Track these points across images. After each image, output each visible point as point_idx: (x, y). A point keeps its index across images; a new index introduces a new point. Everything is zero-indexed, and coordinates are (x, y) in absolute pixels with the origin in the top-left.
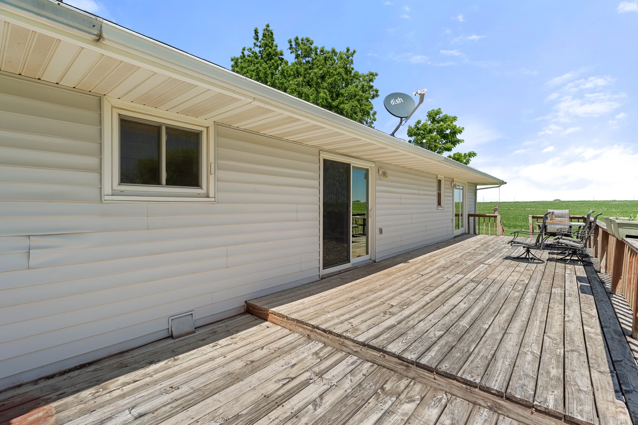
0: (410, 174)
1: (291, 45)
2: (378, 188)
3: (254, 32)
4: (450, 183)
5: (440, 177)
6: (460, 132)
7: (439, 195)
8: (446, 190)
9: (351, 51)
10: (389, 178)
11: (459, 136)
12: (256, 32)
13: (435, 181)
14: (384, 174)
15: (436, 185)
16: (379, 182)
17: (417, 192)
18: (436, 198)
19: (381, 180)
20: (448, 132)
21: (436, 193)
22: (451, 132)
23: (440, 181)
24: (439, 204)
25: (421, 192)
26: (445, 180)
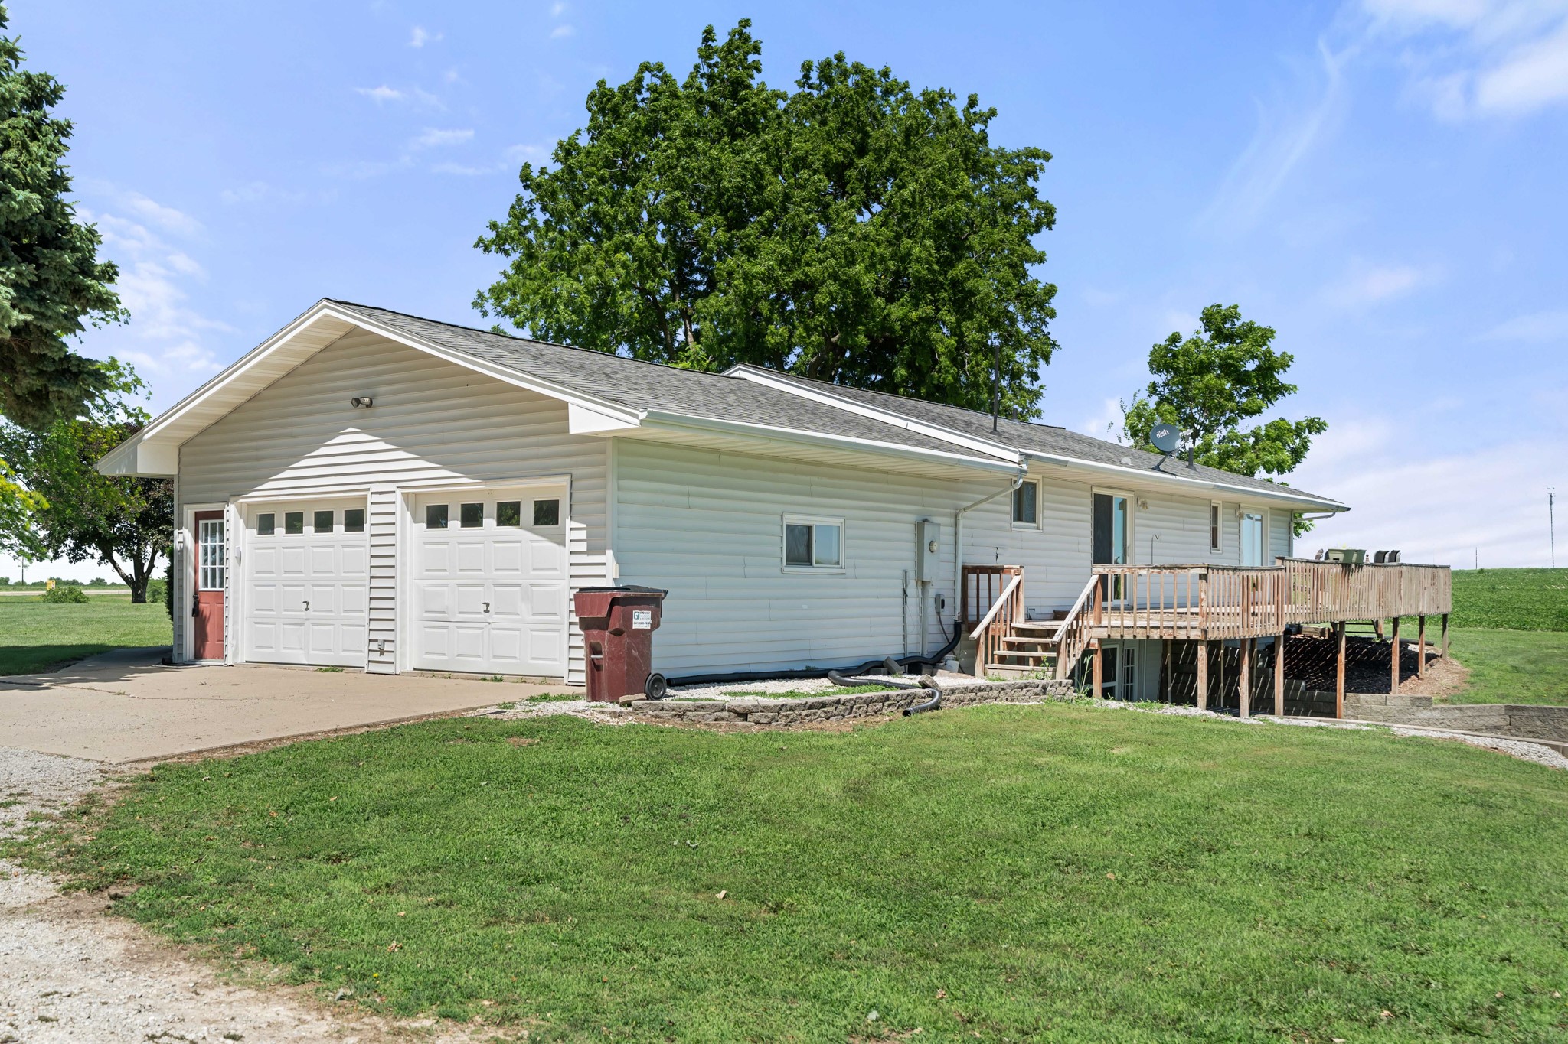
0: (1172, 501)
1: (807, 77)
2: (1137, 521)
3: (701, 37)
4: (1233, 511)
5: (1215, 503)
6: (1285, 366)
7: (1215, 531)
8: (1226, 523)
9: (982, 107)
10: (1150, 508)
11: (1282, 377)
12: (708, 36)
13: (1208, 509)
14: (1144, 504)
15: (1208, 515)
16: (1137, 514)
17: (1180, 525)
18: (1208, 536)
19: (1139, 511)
20: (1251, 366)
21: (1208, 528)
22: (1259, 368)
23: (1215, 509)
24: (1215, 544)
25: (1186, 526)
26: (1224, 508)
